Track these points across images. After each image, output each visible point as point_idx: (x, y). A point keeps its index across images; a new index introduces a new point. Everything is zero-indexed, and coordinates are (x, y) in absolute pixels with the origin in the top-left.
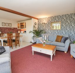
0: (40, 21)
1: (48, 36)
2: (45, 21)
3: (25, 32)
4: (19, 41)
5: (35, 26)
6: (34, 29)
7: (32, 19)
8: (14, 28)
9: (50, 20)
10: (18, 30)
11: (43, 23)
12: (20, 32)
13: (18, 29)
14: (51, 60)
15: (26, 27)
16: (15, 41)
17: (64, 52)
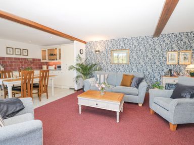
0: (89, 47)
1: (106, 75)
2: (99, 47)
3: (59, 67)
4: (47, 86)
5: (81, 55)
6: (78, 63)
7: (75, 42)
8: (34, 60)
9: (110, 46)
10: (43, 63)
11: (96, 51)
12: (47, 68)
13: (42, 61)
14: (118, 121)
15: (60, 58)
16: (38, 87)
17: (137, 104)
